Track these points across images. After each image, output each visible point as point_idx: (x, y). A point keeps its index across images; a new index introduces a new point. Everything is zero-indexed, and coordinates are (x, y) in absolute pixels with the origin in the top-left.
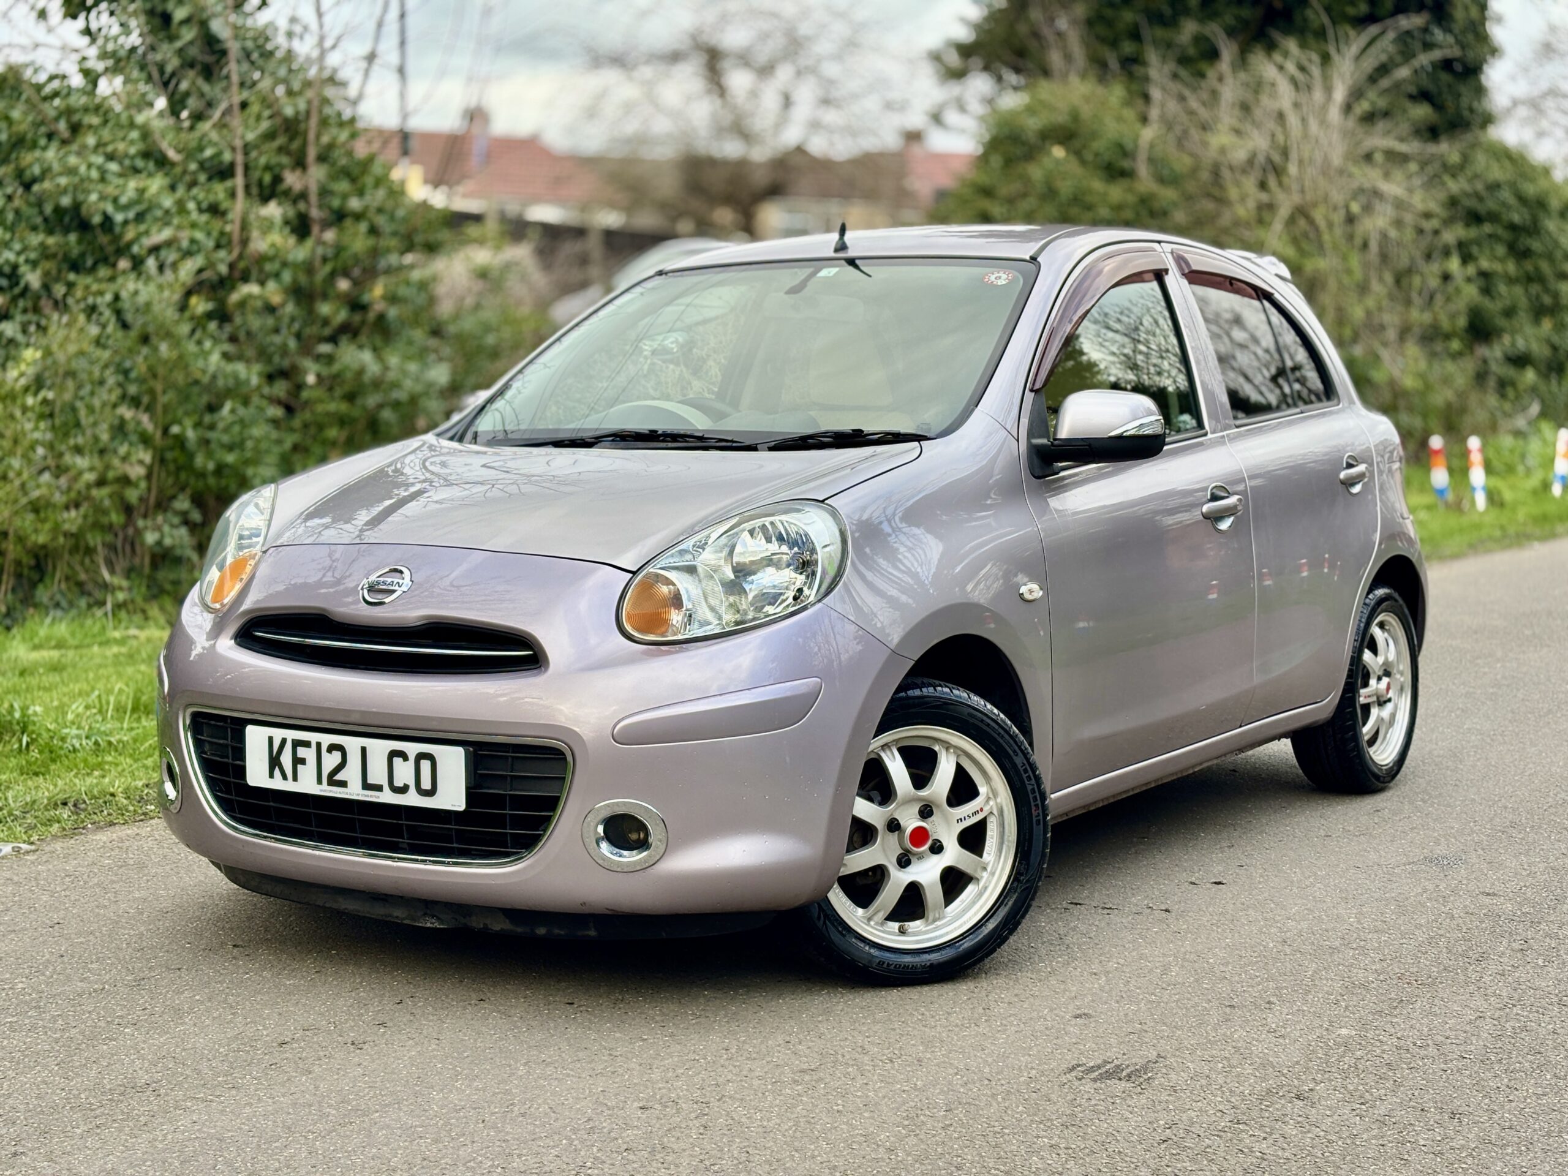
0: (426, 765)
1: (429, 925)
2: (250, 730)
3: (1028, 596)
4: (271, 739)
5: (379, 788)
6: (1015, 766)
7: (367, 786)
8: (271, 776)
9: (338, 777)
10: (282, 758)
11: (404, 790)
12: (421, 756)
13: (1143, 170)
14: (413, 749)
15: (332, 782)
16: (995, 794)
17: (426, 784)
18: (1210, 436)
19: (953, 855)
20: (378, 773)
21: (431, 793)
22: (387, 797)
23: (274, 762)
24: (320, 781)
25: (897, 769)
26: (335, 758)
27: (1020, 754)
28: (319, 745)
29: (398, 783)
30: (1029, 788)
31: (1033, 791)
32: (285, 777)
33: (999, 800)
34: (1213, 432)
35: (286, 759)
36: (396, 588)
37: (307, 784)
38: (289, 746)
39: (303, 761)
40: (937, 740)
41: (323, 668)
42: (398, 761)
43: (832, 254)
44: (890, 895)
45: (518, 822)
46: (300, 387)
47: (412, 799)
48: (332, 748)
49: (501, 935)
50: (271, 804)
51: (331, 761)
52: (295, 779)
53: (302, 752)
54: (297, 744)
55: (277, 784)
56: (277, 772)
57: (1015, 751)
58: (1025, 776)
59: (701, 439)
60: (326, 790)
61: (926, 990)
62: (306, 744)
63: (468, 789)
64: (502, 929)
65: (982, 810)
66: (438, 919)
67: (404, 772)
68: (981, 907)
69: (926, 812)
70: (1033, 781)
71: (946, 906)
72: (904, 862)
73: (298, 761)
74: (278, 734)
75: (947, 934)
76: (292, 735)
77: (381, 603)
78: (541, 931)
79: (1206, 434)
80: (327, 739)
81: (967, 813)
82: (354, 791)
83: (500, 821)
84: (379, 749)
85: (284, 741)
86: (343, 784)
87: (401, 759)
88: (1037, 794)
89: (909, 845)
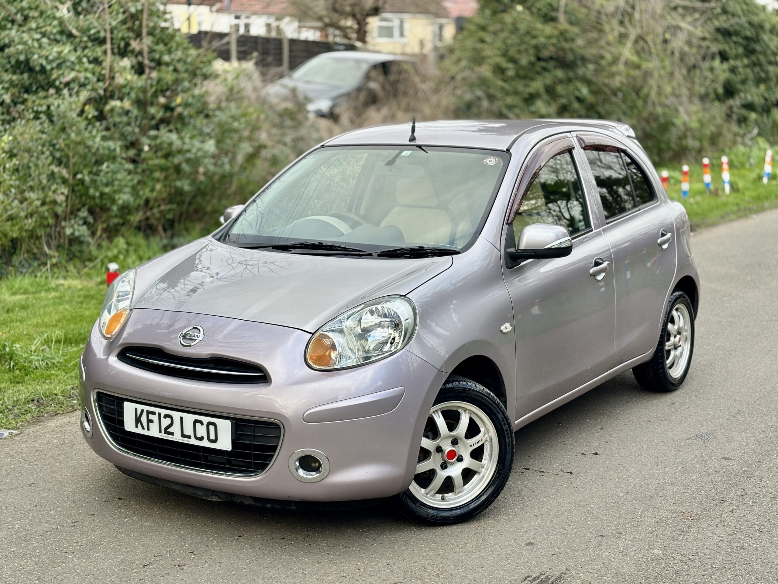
0: (212, 428)
1: (214, 500)
2: (126, 404)
3: (505, 331)
4: (136, 409)
5: (189, 437)
6: (498, 418)
7: (183, 436)
8: (137, 427)
9: (169, 430)
10: (142, 419)
11: (201, 439)
12: (209, 424)
13: (562, 17)
14: (206, 420)
15: (166, 432)
16: (488, 430)
17: (212, 437)
18: (594, 231)
19: (468, 462)
20: (189, 430)
21: (215, 441)
22: (193, 441)
23: (138, 420)
24: (160, 432)
25: (440, 422)
26: (168, 421)
27: (500, 413)
28: (160, 414)
29: (199, 435)
30: (505, 429)
31: (507, 430)
32: (143, 428)
33: (490, 434)
34: (596, 229)
35: (144, 419)
36: (196, 338)
37: (154, 432)
38: (145, 414)
39: (152, 421)
40: (460, 407)
41: (161, 376)
42: (198, 425)
43: (408, 143)
44: (437, 482)
45: (256, 457)
46: (141, 151)
47: (205, 443)
48: (166, 416)
49: (250, 506)
50: (137, 439)
51: (166, 422)
52: (148, 429)
53: (151, 417)
54: (149, 413)
55: (139, 431)
56: (139, 425)
57: (498, 412)
58: (503, 423)
59: (345, 249)
60: (163, 436)
61: (454, 527)
62: (154, 413)
63: (232, 440)
64: (250, 504)
65: (482, 440)
66: (219, 497)
67: (201, 431)
68: (481, 486)
69: (455, 442)
70: (507, 426)
71: (464, 485)
72: (444, 466)
73: (149, 421)
74: (140, 407)
75: (465, 500)
76: (147, 408)
77: (190, 346)
78: (269, 506)
79: (592, 231)
80: (164, 412)
81: (475, 442)
82: (177, 437)
83: (248, 456)
84: (189, 419)
85: (142, 411)
86: (172, 434)
87: (200, 424)
88: (509, 431)
89: (446, 459)
